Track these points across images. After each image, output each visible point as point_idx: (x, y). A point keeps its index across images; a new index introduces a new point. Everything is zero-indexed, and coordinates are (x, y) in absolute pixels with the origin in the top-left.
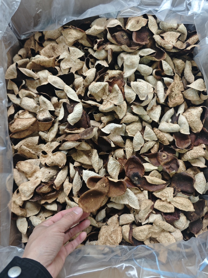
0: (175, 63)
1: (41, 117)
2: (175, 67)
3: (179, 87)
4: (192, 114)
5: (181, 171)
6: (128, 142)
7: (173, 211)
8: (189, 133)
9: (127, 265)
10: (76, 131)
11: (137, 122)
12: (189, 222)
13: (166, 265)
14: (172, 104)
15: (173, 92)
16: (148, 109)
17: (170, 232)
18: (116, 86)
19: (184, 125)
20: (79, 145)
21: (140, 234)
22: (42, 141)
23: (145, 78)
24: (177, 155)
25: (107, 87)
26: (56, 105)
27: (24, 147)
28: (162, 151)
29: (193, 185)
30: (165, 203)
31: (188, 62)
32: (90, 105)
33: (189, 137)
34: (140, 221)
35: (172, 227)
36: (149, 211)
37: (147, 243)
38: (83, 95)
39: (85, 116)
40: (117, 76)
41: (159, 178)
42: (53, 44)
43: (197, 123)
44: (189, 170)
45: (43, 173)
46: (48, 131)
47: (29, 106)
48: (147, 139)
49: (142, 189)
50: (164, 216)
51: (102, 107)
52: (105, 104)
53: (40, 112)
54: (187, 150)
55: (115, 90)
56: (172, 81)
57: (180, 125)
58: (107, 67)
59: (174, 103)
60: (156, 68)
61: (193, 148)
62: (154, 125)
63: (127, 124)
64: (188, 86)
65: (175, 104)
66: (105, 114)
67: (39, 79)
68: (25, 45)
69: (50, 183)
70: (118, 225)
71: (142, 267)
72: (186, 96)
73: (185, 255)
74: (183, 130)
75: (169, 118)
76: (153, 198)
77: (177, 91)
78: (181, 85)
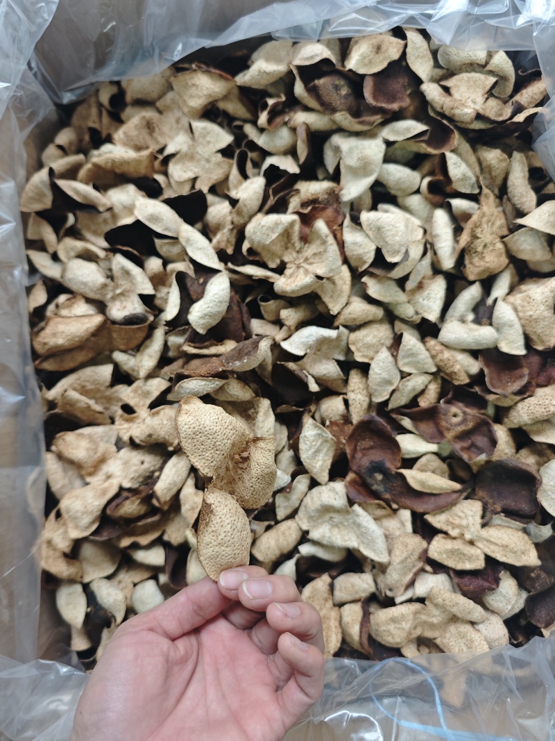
0: (481, 158)
1: (118, 311)
2: (482, 169)
3: (493, 224)
4: (530, 298)
5: (503, 455)
6: (355, 379)
7: (480, 564)
8: (522, 352)
9: (356, 715)
10: (213, 350)
11: (380, 321)
12: (524, 595)
13: (462, 712)
14: (476, 270)
15: (478, 238)
16: (410, 285)
17: (473, 623)
18: (321, 225)
19: (509, 328)
20: (221, 388)
21: (392, 627)
22: (122, 377)
23: (400, 200)
24: (491, 411)
25: (297, 227)
26: (158, 280)
27: (74, 395)
28: (448, 402)
29: (536, 494)
30: (458, 545)
31: (517, 156)
32: (250, 277)
33: (524, 362)
34: (389, 594)
35: (479, 608)
36: (414, 566)
37: (410, 652)
38: (230, 251)
39: (235, 308)
40: (322, 197)
41: (442, 475)
42: (149, 114)
43: (546, 323)
44: (524, 452)
45: (126, 463)
46: (138, 349)
47: (85, 284)
48: (406, 369)
49: (395, 506)
50: (456, 580)
51: (283, 284)
52: (291, 276)
53: (114, 298)
54: (518, 398)
55: (319, 236)
56: (473, 208)
57: (498, 330)
58: (294, 175)
59: (481, 269)
60: (431, 173)
61: (533, 392)
62: (428, 330)
63: (353, 328)
64: (520, 221)
65: (484, 271)
66: (291, 301)
67: (110, 209)
68: (75, 119)
69: (145, 491)
70: (330, 604)
71: (395, 720)
72: (514, 248)
73: (514, 686)
74: (507, 341)
75: (467, 311)
76: (425, 530)
77: (488, 236)
78: (500, 219)
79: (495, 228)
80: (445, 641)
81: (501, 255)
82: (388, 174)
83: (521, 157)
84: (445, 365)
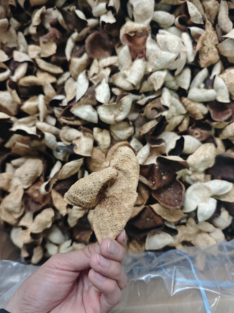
0: (205, 5)
2: (205, 12)
3: (212, 39)
4: (231, 74)
5: (220, 152)
8: (228, 101)
9: (154, 276)
12: (231, 218)
13: (206, 272)
14: (205, 62)
15: (205, 46)
17: (208, 233)
19: (222, 90)
24: (213, 132)
28: (193, 128)
31: (223, 2)
33: (229, 106)
44: (229, 151)
54: (227, 123)
56: (201, 31)
57: (217, 91)
59: (207, 61)
60: (180, 14)
62: (182, 93)
64: (225, 36)
65: (208, 62)
71: (173, 278)
72: (223, 50)
73: (228, 258)
74: (221, 96)
75: (201, 83)
77: (210, 44)
78: (215, 37)
79: (212, 41)
80: (196, 242)
81: (216, 54)
82: (158, 16)
83: (225, 3)
84: (192, 110)
